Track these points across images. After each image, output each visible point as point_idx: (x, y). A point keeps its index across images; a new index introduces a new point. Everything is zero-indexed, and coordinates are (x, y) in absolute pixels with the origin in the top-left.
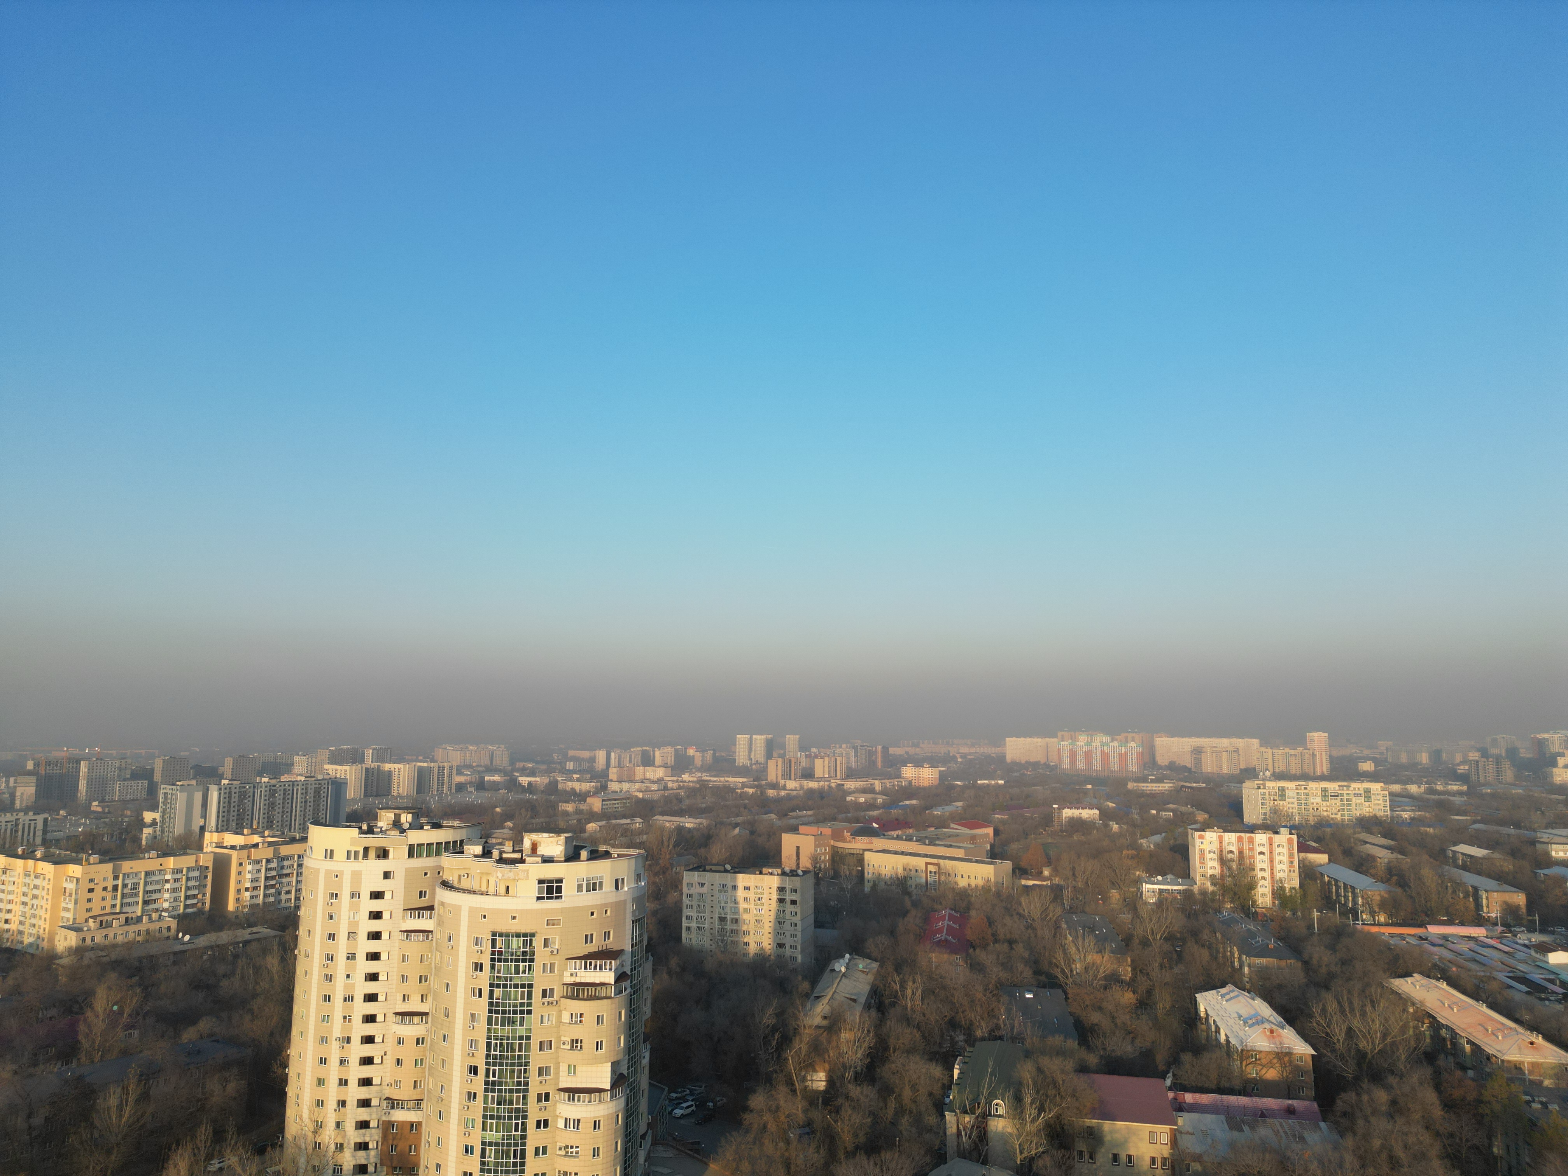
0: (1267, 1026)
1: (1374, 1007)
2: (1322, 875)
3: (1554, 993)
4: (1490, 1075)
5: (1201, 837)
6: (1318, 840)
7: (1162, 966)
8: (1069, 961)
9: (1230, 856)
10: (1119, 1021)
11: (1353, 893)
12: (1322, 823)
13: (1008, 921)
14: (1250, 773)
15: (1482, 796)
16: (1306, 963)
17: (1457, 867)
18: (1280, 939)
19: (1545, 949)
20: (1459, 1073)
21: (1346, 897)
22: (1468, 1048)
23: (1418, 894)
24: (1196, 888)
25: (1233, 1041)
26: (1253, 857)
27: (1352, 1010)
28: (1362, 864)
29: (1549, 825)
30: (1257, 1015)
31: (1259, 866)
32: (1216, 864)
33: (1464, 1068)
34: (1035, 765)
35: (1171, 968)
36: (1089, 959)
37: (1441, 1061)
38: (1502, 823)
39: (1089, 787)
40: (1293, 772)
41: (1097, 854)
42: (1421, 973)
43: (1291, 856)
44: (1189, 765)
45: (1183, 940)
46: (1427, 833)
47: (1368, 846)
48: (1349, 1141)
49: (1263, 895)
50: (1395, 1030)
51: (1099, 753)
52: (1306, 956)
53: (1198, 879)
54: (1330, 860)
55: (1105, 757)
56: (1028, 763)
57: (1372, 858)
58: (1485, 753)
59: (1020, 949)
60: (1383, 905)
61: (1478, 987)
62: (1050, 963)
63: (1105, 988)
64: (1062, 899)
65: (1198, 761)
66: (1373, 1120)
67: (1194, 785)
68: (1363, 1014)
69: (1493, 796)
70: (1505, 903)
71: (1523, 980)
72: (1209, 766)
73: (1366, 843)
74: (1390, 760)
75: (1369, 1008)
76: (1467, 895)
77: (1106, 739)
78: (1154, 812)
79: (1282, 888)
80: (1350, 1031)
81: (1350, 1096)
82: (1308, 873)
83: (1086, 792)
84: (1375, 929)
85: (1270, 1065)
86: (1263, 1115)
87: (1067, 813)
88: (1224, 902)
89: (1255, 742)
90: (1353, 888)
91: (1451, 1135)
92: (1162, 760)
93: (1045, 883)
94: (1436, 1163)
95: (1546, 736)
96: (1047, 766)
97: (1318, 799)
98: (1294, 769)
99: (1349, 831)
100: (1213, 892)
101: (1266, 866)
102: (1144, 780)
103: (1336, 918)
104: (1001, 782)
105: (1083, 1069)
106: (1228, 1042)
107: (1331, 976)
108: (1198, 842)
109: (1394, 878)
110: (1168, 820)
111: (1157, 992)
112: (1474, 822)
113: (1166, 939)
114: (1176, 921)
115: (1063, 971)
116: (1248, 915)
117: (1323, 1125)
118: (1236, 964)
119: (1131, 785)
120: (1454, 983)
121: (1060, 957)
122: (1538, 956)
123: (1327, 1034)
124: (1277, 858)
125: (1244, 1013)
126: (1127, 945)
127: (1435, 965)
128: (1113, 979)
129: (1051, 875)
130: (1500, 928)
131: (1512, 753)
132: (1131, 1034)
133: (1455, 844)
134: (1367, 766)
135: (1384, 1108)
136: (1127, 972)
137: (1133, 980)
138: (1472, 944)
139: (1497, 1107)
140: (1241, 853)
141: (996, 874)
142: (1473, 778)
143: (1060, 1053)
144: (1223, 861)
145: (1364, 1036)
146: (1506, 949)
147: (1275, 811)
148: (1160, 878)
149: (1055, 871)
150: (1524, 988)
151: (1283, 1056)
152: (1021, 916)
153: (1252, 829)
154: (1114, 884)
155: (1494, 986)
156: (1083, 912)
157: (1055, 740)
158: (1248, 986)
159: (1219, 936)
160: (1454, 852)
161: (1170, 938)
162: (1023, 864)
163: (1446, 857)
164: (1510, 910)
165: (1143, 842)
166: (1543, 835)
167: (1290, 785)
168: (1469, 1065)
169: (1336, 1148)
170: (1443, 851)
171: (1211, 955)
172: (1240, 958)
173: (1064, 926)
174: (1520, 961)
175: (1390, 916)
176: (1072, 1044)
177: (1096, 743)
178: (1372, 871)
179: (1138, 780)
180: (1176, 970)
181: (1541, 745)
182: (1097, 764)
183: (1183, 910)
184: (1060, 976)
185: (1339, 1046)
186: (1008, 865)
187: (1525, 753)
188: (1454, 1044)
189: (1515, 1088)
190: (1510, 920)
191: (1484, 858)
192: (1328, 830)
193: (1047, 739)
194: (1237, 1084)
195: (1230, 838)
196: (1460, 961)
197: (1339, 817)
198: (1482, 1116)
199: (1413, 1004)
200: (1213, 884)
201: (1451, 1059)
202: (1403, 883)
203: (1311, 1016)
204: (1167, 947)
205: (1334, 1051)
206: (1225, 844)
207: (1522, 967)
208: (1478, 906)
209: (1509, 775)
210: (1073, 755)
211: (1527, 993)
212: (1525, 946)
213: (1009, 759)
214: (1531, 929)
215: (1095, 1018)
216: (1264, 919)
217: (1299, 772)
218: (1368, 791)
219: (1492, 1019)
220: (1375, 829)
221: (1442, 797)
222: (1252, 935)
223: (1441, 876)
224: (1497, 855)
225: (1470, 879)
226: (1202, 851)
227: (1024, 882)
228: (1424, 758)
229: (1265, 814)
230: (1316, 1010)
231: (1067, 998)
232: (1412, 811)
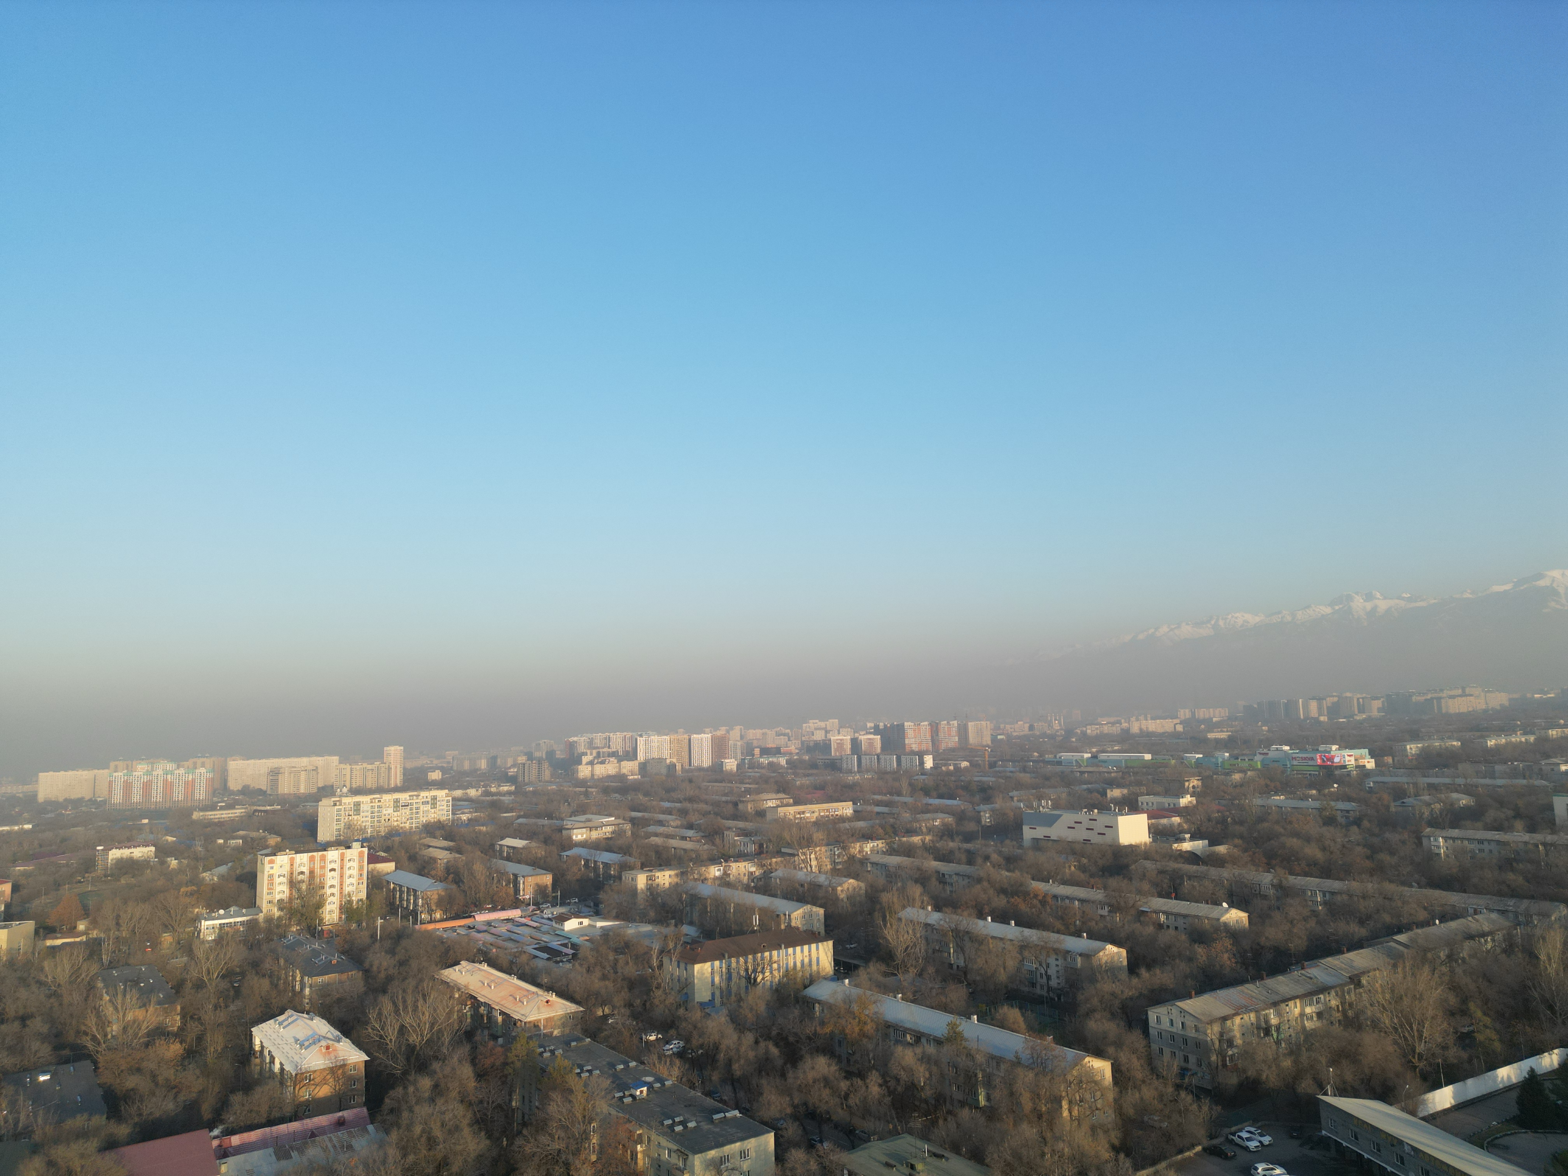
0: (324, 1043)
1: (425, 1000)
2: (388, 883)
3: (566, 954)
4: (514, 1038)
5: (272, 862)
6: (387, 850)
7: (216, 1007)
8: (103, 1023)
9: (301, 877)
10: (160, 1079)
11: (415, 895)
12: (393, 833)
13: (23, 993)
14: (327, 791)
15: (525, 794)
16: (367, 972)
17: (502, 858)
18: (343, 953)
19: (562, 919)
20: (491, 1043)
21: (408, 900)
22: (500, 1018)
23: (470, 888)
24: (261, 917)
25: (287, 1068)
26: (323, 875)
27: (405, 1008)
28: (424, 867)
29: (574, 813)
30: (315, 1033)
31: (329, 883)
32: (285, 888)
33: (495, 1037)
34: (77, 803)
35: (227, 1007)
36: (130, 1017)
37: (478, 1038)
38: (539, 816)
39: (146, 821)
40: (369, 786)
41: (149, 896)
42: (467, 960)
43: (361, 868)
44: (264, 788)
45: (243, 974)
46: (480, 832)
47: (431, 849)
48: (394, 1136)
49: (331, 912)
50: (442, 1016)
51: (160, 784)
52: (367, 965)
53: (265, 907)
54: (396, 868)
55: (168, 787)
56: (68, 801)
57: (434, 860)
58: (530, 757)
59: (38, 1025)
60: (440, 903)
61: (512, 962)
62: (78, 1032)
63: (147, 1045)
64: (101, 955)
65: (274, 783)
66: (417, 1109)
67: (269, 808)
68: (415, 1008)
69: (534, 793)
70: (537, 885)
71: (545, 949)
72: (285, 787)
73: (430, 846)
74: (455, 768)
75: (420, 1003)
76: (508, 883)
77: (170, 766)
78: (221, 841)
79: (350, 902)
80: (402, 1030)
81: (398, 1092)
82: (375, 883)
83: (141, 828)
84: (431, 927)
85: (324, 1082)
86: (313, 1135)
87: (115, 854)
88: (290, 925)
89: (335, 759)
90: (415, 891)
91: (481, 1102)
92: (234, 785)
93: (78, 940)
94: (466, 1131)
95: (575, 739)
96: (92, 802)
97: (390, 811)
98: (371, 783)
99: (416, 838)
100: (279, 918)
101: (335, 882)
102: (213, 807)
103: (397, 922)
104: (28, 826)
105: (110, 1145)
106: (282, 1069)
107: (389, 979)
108: (267, 867)
109: (452, 876)
110: (236, 849)
111: (208, 1037)
112: (519, 817)
113: (224, 977)
114: (235, 955)
115: (94, 1038)
116: (313, 936)
117: (370, 1128)
118: (298, 988)
119: (196, 815)
120: (493, 964)
121: (91, 1022)
122: (557, 926)
123: (381, 1037)
124: (348, 873)
125: (301, 1036)
126: (177, 992)
127: (479, 950)
128: (159, 1033)
129: (88, 929)
130: (532, 907)
131: (550, 754)
132: (173, 1088)
133: (502, 839)
134: (436, 775)
135: (427, 1095)
136: (174, 1021)
137: (181, 1029)
138: (509, 926)
139: (518, 1064)
140: (312, 872)
141: (9, 940)
142: (520, 779)
143: (82, 1135)
144: (293, 884)
145: (415, 1031)
146: (535, 924)
147: (349, 826)
148: (222, 912)
149: (94, 923)
150: (546, 956)
151: (338, 1070)
152: (40, 983)
153: (325, 847)
154: (166, 927)
155: (524, 958)
156: (128, 964)
157: (106, 771)
158: (307, 1007)
159: (282, 961)
160: (501, 846)
161: (228, 975)
162: (51, 921)
163: (494, 851)
164: (541, 890)
165: (206, 875)
166: (568, 824)
167: (364, 799)
168: (499, 1034)
169: (381, 1145)
170: (492, 846)
171: (272, 983)
172: (302, 981)
173: (100, 985)
174: (544, 933)
175: (445, 912)
176: (99, 1120)
177: (159, 772)
178: (433, 873)
179: (205, 809)
180: (232, 1007)
181: (572, 746)
182: (157, 796)
183: (245, 942)
184: (90, 1045)
185: (391, 1046)
186: (29, 926)
187: (559, 755)
188: (489, 1018)
189: (533, 1044)
190: (540, 900)
191: (523, 848)
192: (397, 839)
193: (96, 771)
194: (288, 1110)
195: (302, 859)
196: (500, 942)
197: (407, 825)
198: (506, 1076)
199: (459, 989)
200: (281, 909)
201: (486, 1032)
202: (458, 881)
203: (367, 1023)
204: (224, 985)
205: (385, 1051)
206: (296, 865)
207: (545, 938)
208: (517, 891)
209: (547, 774)
210: (128, 787)
211: (548, 959)
212: (549, 919)
213: (41, 798)
214: (553, 906)
215: (131, 1082)
216: (330, 937)
217: (374, 786)
218: (434, 798)
219: (521, 988)
220: (438, 833)
221: (495, 798)
222: (316, 953)
223: (489, 868)
224: (534, 844)
225: (512, 868)
226: (271, 876)
227: (49, 943)
228: (483, 764)
229: (339, 830)
230: (372, 1015)
231: (96, 1068)
232: (470, 812)
